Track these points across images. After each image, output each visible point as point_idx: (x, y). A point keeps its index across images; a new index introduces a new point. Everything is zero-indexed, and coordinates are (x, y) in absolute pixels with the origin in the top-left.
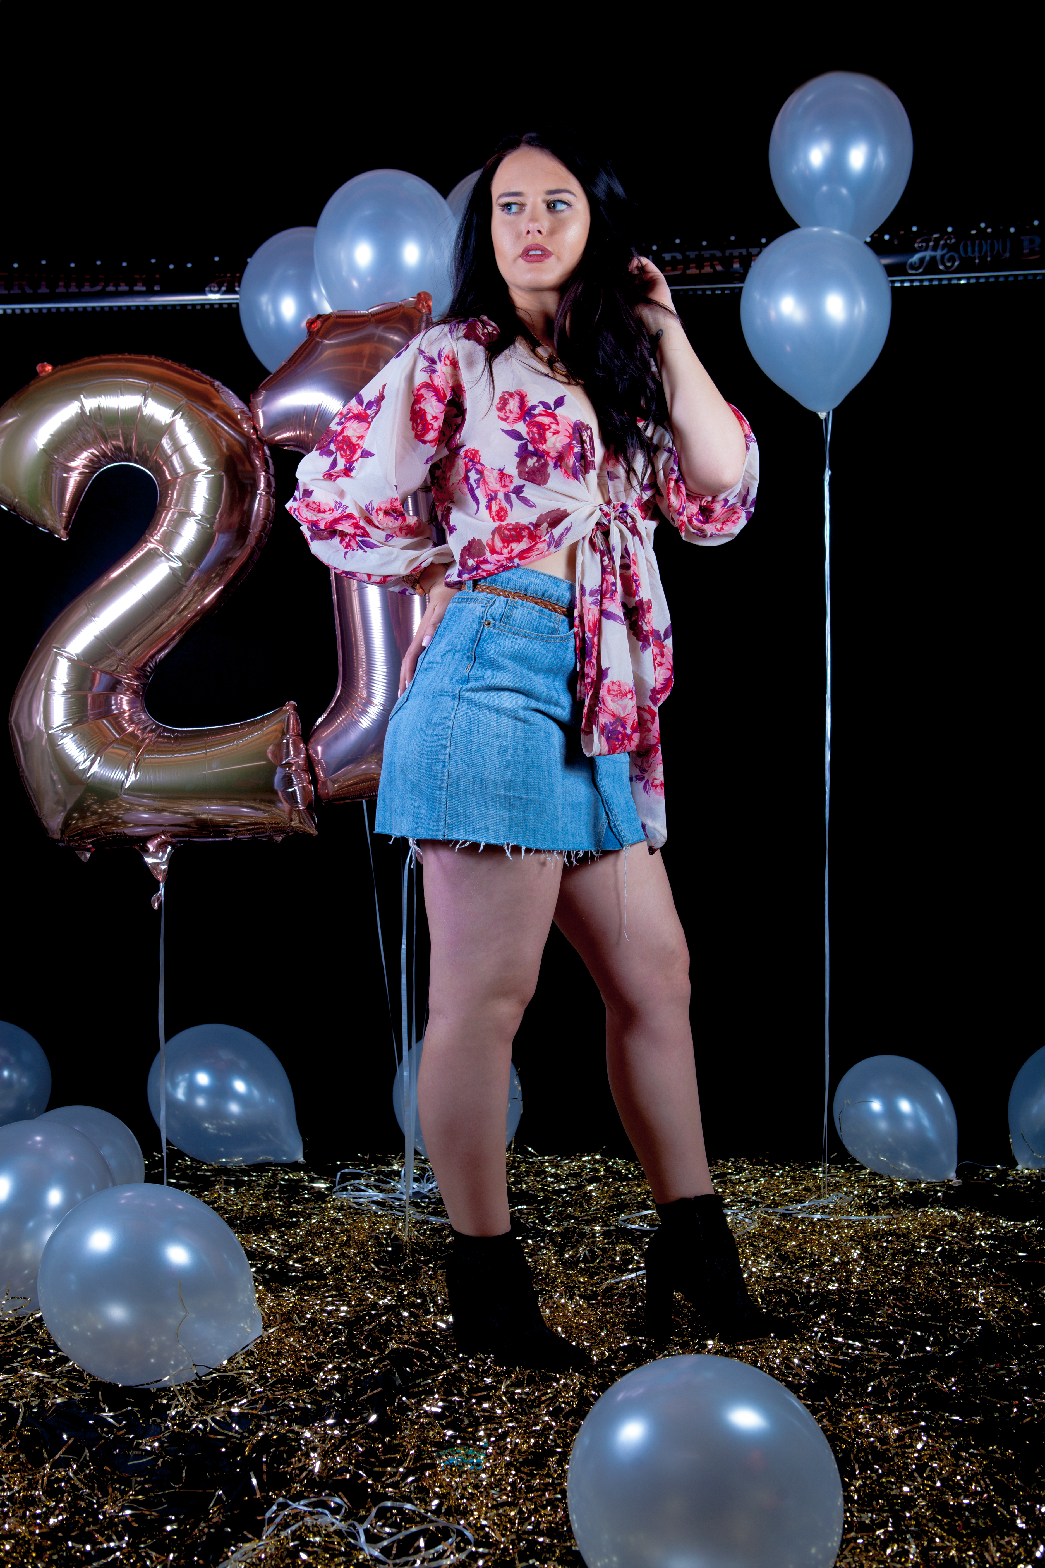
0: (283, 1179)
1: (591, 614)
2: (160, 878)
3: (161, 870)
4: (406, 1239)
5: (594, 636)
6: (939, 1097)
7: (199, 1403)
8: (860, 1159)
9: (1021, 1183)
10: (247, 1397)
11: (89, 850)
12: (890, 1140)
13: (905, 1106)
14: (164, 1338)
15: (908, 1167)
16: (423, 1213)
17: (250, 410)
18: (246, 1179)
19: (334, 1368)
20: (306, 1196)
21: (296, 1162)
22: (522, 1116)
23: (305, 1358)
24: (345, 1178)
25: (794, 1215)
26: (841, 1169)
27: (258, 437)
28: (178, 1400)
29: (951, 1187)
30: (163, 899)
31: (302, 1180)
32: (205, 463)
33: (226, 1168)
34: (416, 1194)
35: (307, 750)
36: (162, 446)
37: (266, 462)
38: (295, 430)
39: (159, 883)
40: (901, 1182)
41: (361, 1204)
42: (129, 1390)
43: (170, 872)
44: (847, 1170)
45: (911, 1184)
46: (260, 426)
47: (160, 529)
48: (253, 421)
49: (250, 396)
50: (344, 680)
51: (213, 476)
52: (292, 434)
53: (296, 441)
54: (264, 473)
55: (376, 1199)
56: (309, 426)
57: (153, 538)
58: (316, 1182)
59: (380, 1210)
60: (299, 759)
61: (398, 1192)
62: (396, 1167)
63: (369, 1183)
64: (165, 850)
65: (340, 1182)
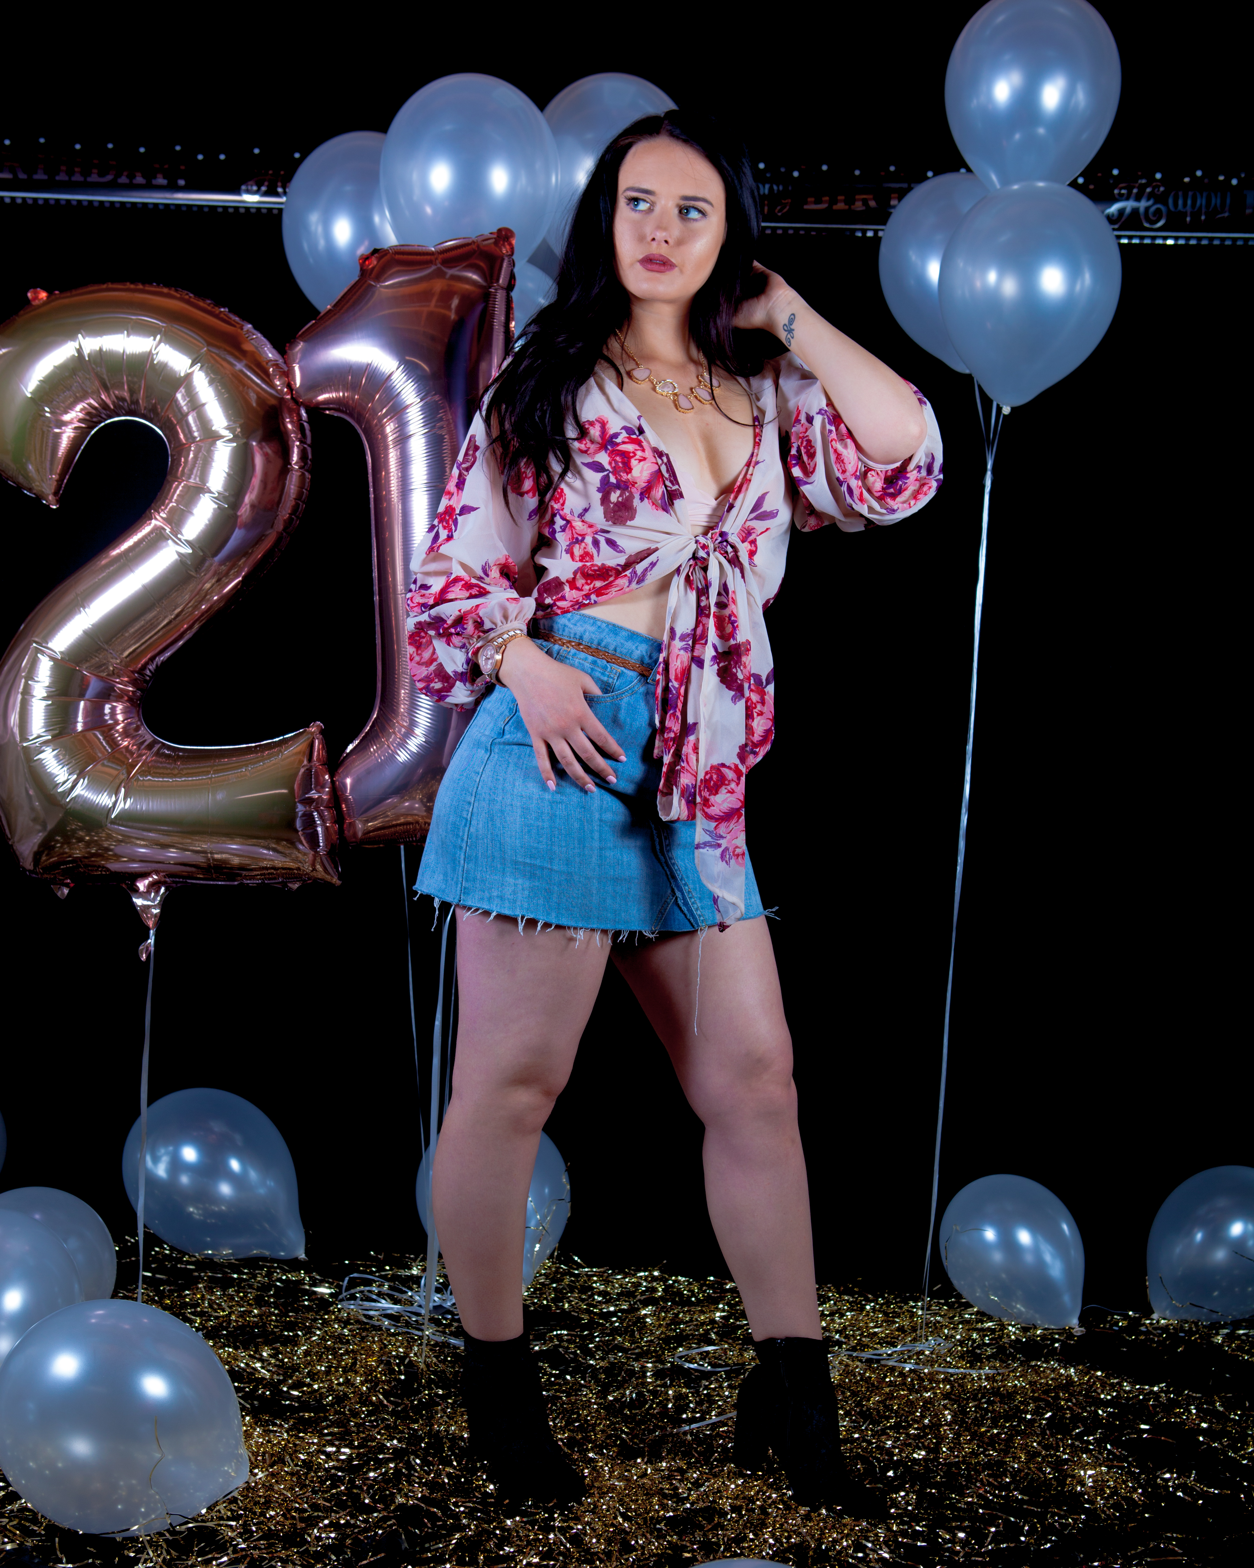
0: (280, 1280)
1: (679, 658)
2: (151, 923)
3: (152, 914)
4: (422, 1366)
5: (681, 686)
6: (1065, 1227)
7: (172, 1559)
8: (967, 1297)
9: (1154, 1335)
10: (227, 1555)
11: (67, 885)
12: (1004, 1276)
13: (1024, 1237)
14: (134, 1482)
15: (1023, 1309)
16: (444, 1333)
17: (285, 363)
18: (235, 1276)
19: (331, 1524)
20: (306, 1303)
21: (297, 1259)
22: (569, 1219)
23: (296, 1509)
24: (353, 1283)
25: (883, 1362)
26: (943, 1304)
27: (292, 398)
28: (148, 1554)
29: (1070, 1336)
30: (152, 949)
31: (301, 1282)
32: (227, 428)
33: (211, 1260)
34: (438, 1308)
35: (333, 782)
36: (177, 401)
37: (301, 429)
38: (337, 391)
39: (149, 929)
40: (1013, 1326)
41: (370, 1317)
42: (90, 1538)
43: (162, 919)
44: (951, 1306)
45: (1025, 1330)
46: (295, 384)
47: (168, 504)
48: (288, 377)
49: (285, 346)
50: (383, 701)
51: (235, 444)
52: (334, 395)
53: (339, 405)
54: (298, 443)
55: (389, 1312)
56: (355, 386)
57: (159, 514)
58: (319, 1286)
59: (394, 1326)
60: (322, 793)
61: (416, 1304)
62: (415, 1271)
63: (383, 1290)
64: (158, 890)
65: (348, 1289)
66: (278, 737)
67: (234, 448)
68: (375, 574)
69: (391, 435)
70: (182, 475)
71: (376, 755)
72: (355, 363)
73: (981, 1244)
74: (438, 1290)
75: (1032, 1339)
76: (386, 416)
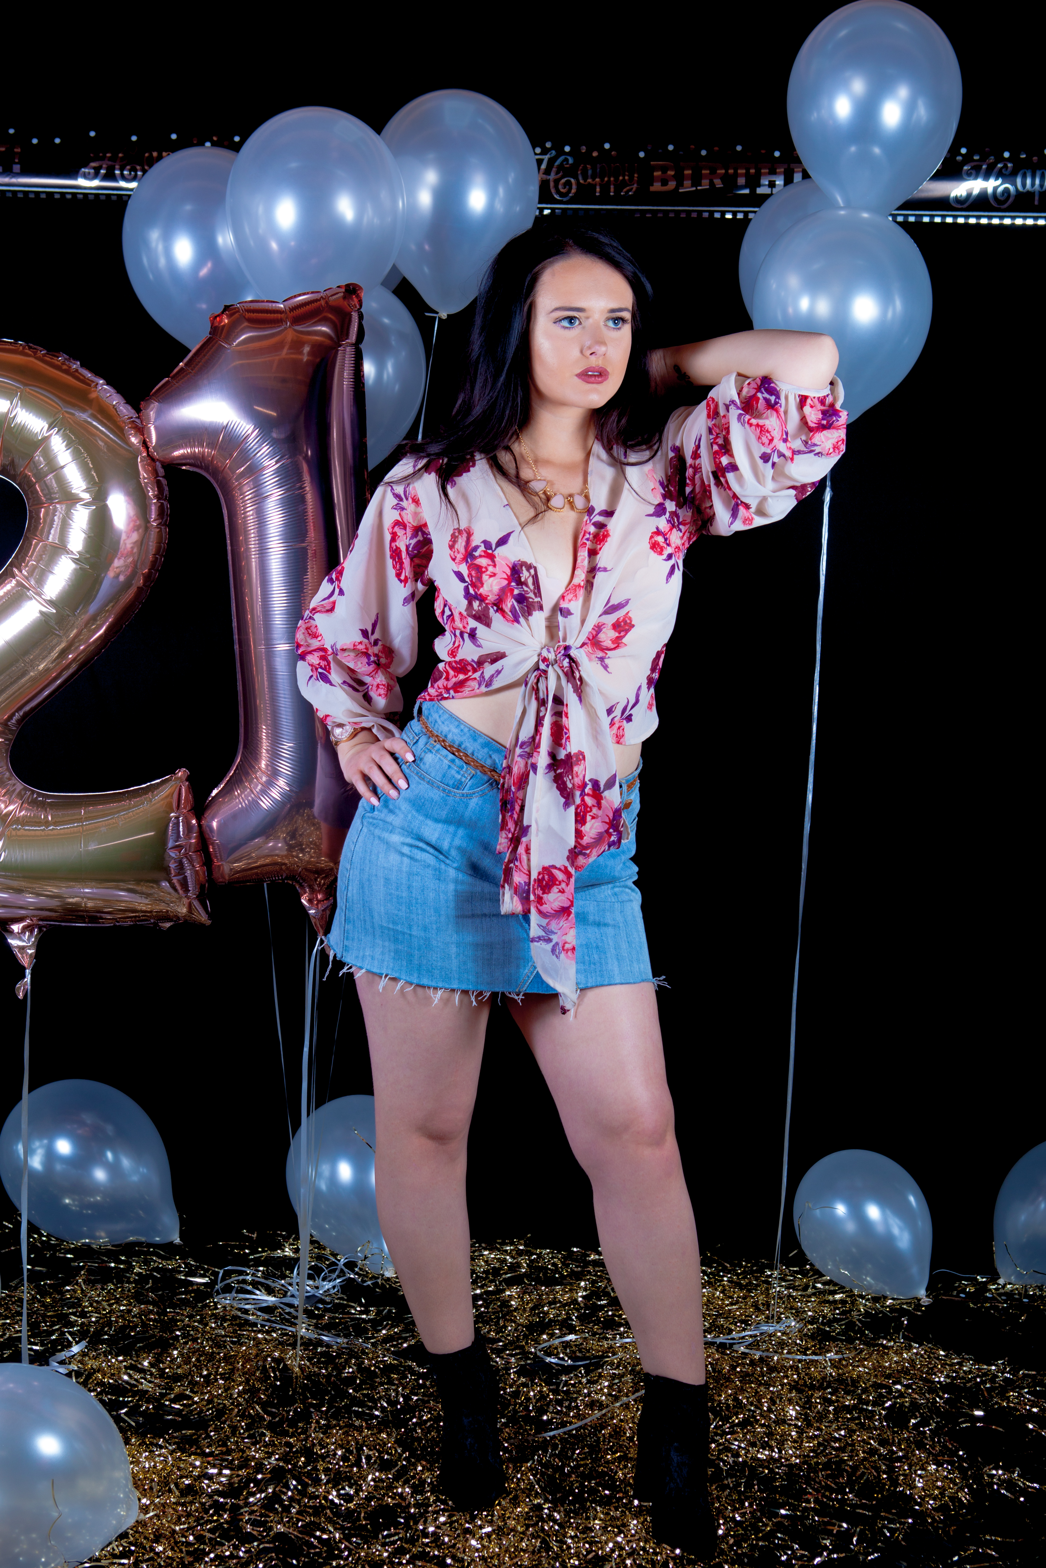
0: (157, 1269)
2: (26, 962)
3: (27, 955)
4: (297, 1370)
9: (1000, 1301)
12: (854, 1250)
13: (873, 1212)
15: (872, 1282)
17: (139, 418)
18: (113, 1265)
20: (183, 1297)
21: (172, 1243)
24: (227, 1274)
26: (797, 1272)
27: (149, 455)
29: (918, 1306)
30: (29, 987)
32: (86, 490)
33: (89, 1249)
34: (311, 1299)
35: (200, 826)
36: (34, 460)
37: (159, 484)
38: (193, 447)
39: (24, 969)
40: (863, 1297)
41: (247, 1312)
43: (37, 959)
44: (803, 1275)
45: (875, 1300)
46: (151, 441)
47: (28, 562)
48: (143, 435)
49: (140, 404)
50: (245, 747)
51: (93, 507)
52: (188, 451)
53: (193, 460)
54: (155, 501)
55: (265, 1305)
56: (212, 445)
57: (21, 571)
58: (195, 1276)
59: (268, 1320)
60: (190, 838)
61: (289, 1294)
62: (288, 1252)
63: (256, 1279)
64: (32, 932)
65: (223, 1279)
66: (145, 783)
67: (93, 510)
68: (235, 624)
69: (249, 495)
70: (42, 534)
71: (240, 799)
72: (211, 423)
73: (834, 1218)
74: (310, 1277)
75: (881, 1312)
76: (242, 474)
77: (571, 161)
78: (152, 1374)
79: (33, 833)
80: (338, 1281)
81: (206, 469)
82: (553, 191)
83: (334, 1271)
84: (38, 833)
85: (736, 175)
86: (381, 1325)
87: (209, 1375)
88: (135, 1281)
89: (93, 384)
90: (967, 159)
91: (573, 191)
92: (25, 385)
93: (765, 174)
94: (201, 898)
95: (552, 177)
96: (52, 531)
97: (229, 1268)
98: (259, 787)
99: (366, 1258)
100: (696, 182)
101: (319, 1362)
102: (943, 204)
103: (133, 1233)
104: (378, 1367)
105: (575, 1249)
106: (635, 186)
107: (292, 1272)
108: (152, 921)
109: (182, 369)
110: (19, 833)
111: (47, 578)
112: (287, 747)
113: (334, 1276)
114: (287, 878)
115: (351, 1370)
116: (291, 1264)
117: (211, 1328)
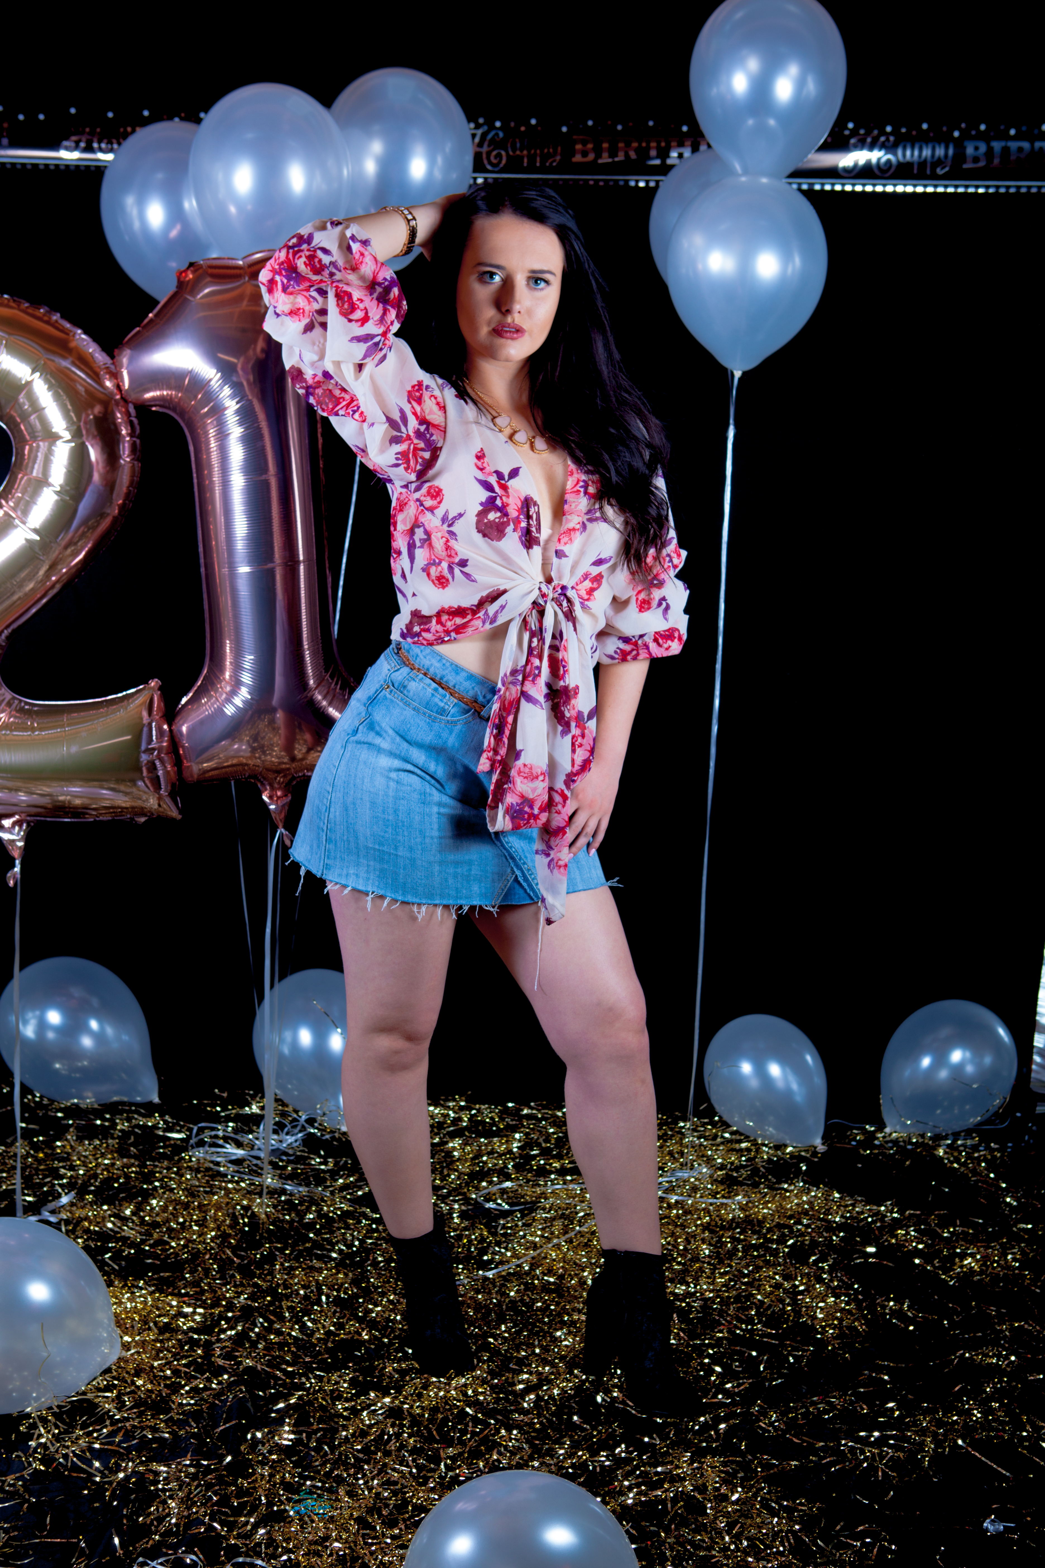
0: (138, 1126)
2: (16, 854)
3: (17, 846)
4: (263, 1216)
6: (810, 1058)
9: (887, 1148)
12: (758, 1104)
15: (774, 1132)
16: (282, 1174)
17: (113, 364)
18: (99, 1123)
20: (161, 1151)
21: (151, 1102)
24: (201, 1130)
26: (707, 1126)
27: (122, 398)
29: (815, 1153)
30: (19, 876)
32: (66, 429)
33: (77, 1108)
34: (276, 1152)
35: (171, 731)
36: (19, 402)
37: (131, 423)
38: (162, 390)
39: (14, 859)
40: (766, 1145)
41: (218, 1164)
43: (26, 851)
44: (713, 1126)
45: (776, 1148)
46: (124, 385)
47: (15, 494)
48: (117, 379)
49: (114, 351)
50: (211, 659)
51: (73, 444)
52: (158, 393)
53: (163, 402)
54: (128, 439)
55: (234, 1158)
56: (179, 387)
57: (7, 502)
58: (172, 1131)
59: (238, 1172)
60: (162, 742)
61: (256, 1147)
62: (255, 1109)
63: (227, 1134)
64: (21, 826)
65: (197, 1134)
66: (121, 692)
67: (72, 448)
68: (201, 549)
69: (212, 432)
70: (26, 469)
71: (207, 706)
72: (178, 368)
73: (739, 1076)
74: (275, 1132)
75: (782, 1159)
76: (207, 415)
77: (501, 135)
78: (133, 1222)
79: (20, 738)
80: (300, 1135)
81: (174, 410)
82: (485, 162)
83: (295, 1127)
84: (25, 738)
85: (648, 148)
86: (339, 1175)
87: (185, 1221)
88: (118, 1137)
89: (71, 334)
90: (854, 133)
91: (504, 161)
92: (9, 334)
93: (674, 147)
94: (172, 795)
95: (485, 149)
96: (36, 466)
97: (203, 1124)
98: (224, 696)
99: (324, 1114)
100: (613, 154)
101: (283, 1209)
102: (833, 173)
103: (117, 1093)
104: (336, 1214)
105: (510, 1105)
106: (558, 158)
107: (258, 1127)
108: (129, 816)
109: (151, 320)
110: (8, 738)
111: (31, 508)
112: (249, 660)
113: (296, 1131)
114: (250, 777)
115: (311, 1216)
116: (257, 1120)
117: (187, 1179)
